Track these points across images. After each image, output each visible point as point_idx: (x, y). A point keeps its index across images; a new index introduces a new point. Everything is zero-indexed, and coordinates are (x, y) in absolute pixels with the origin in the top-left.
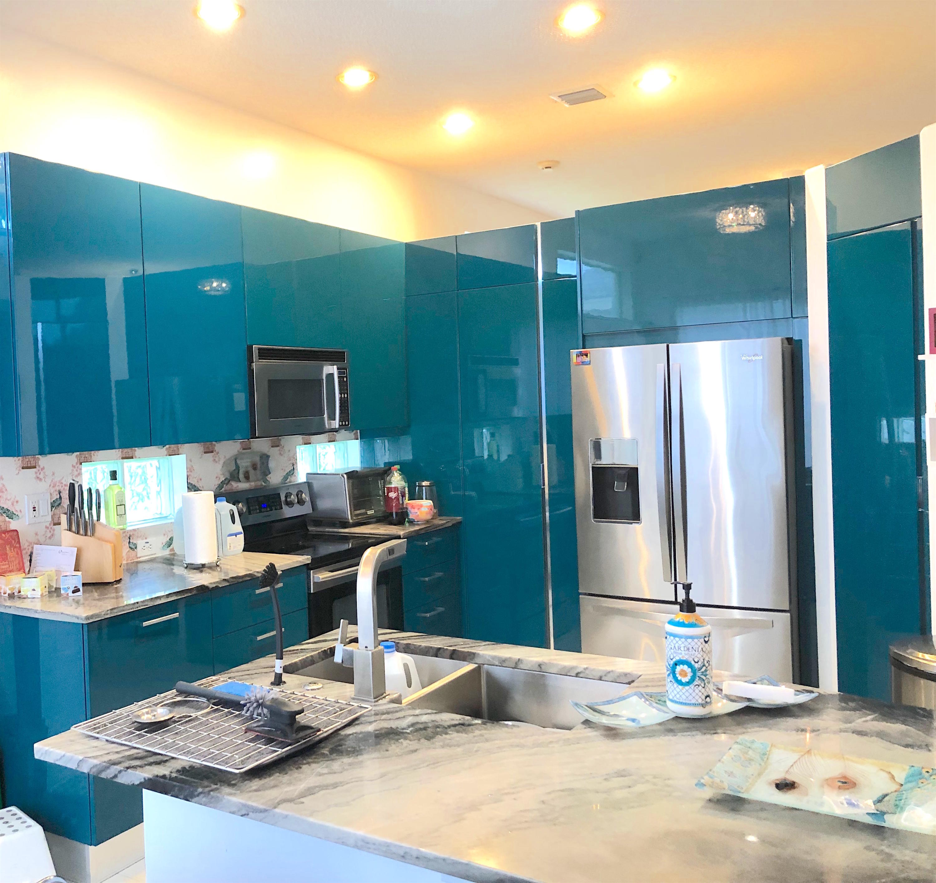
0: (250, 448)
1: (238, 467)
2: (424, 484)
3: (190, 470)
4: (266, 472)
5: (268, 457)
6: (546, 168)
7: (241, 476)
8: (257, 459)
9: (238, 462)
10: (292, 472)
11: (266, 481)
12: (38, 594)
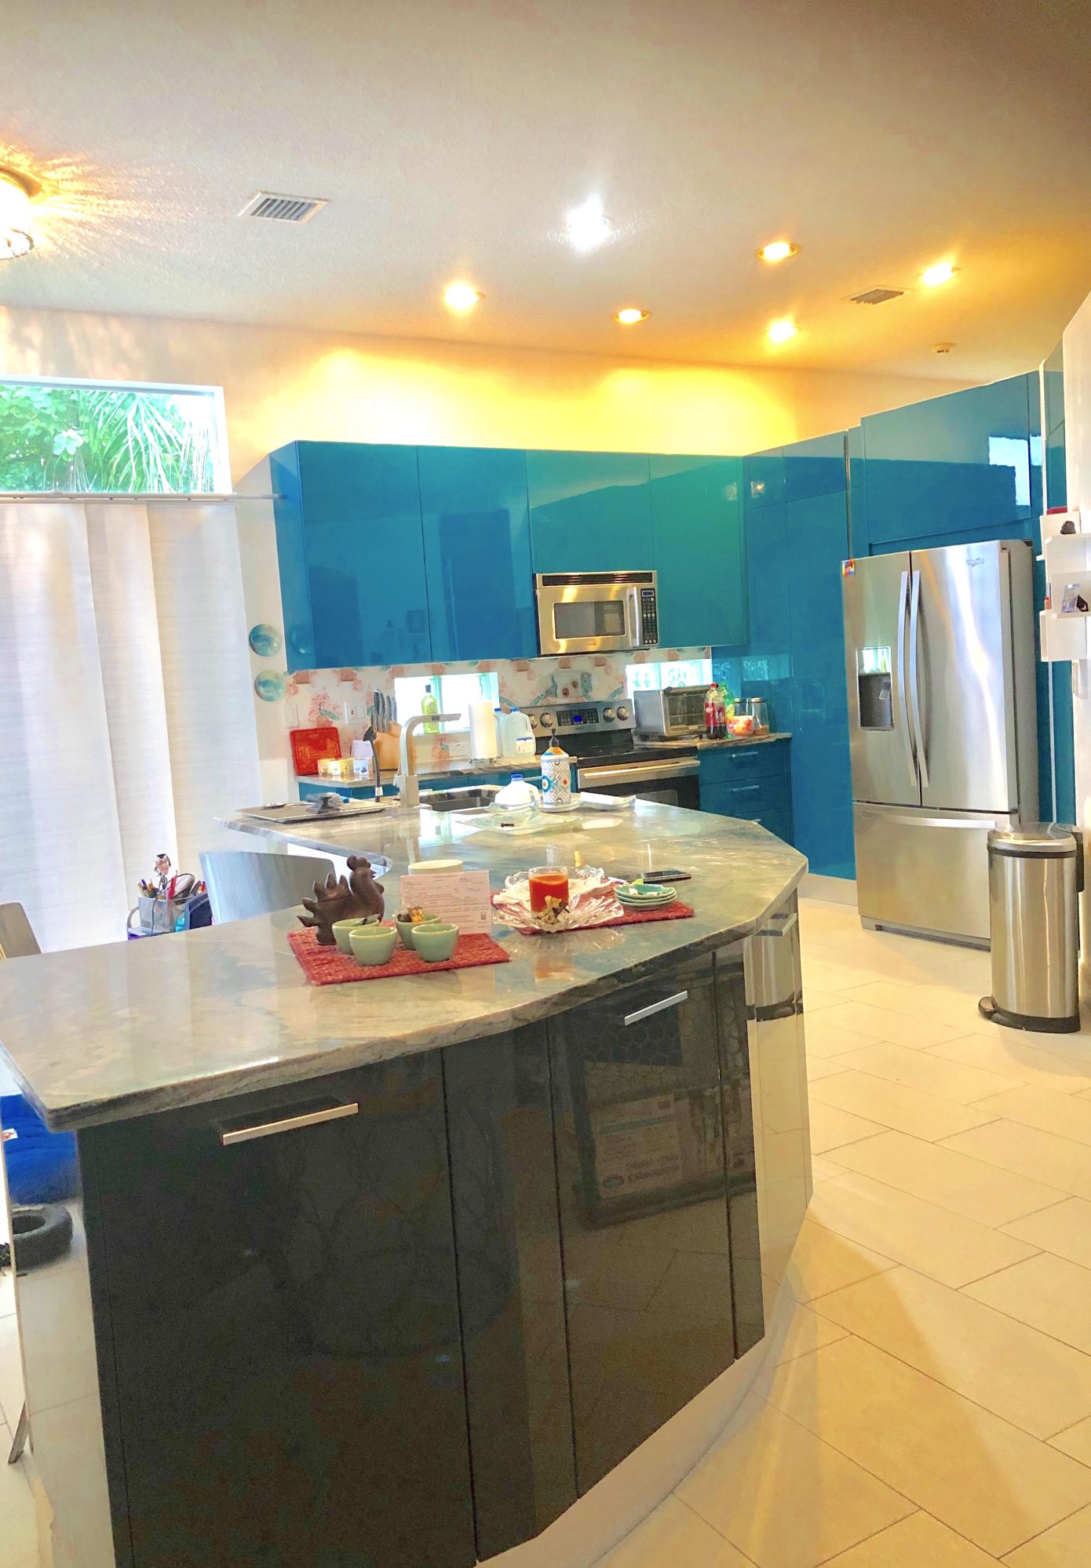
0: (569, 667)
1: (555, 686)
2: (753, 700)
3: (502, 686)
4: (587, 689)
5: (589, 675)
6: (939, 352)
7: (559, 692)
8: (578, 678)
9: (556, 680)
10: (622, 689)
11: (588, 698)
12: (339, 772)
